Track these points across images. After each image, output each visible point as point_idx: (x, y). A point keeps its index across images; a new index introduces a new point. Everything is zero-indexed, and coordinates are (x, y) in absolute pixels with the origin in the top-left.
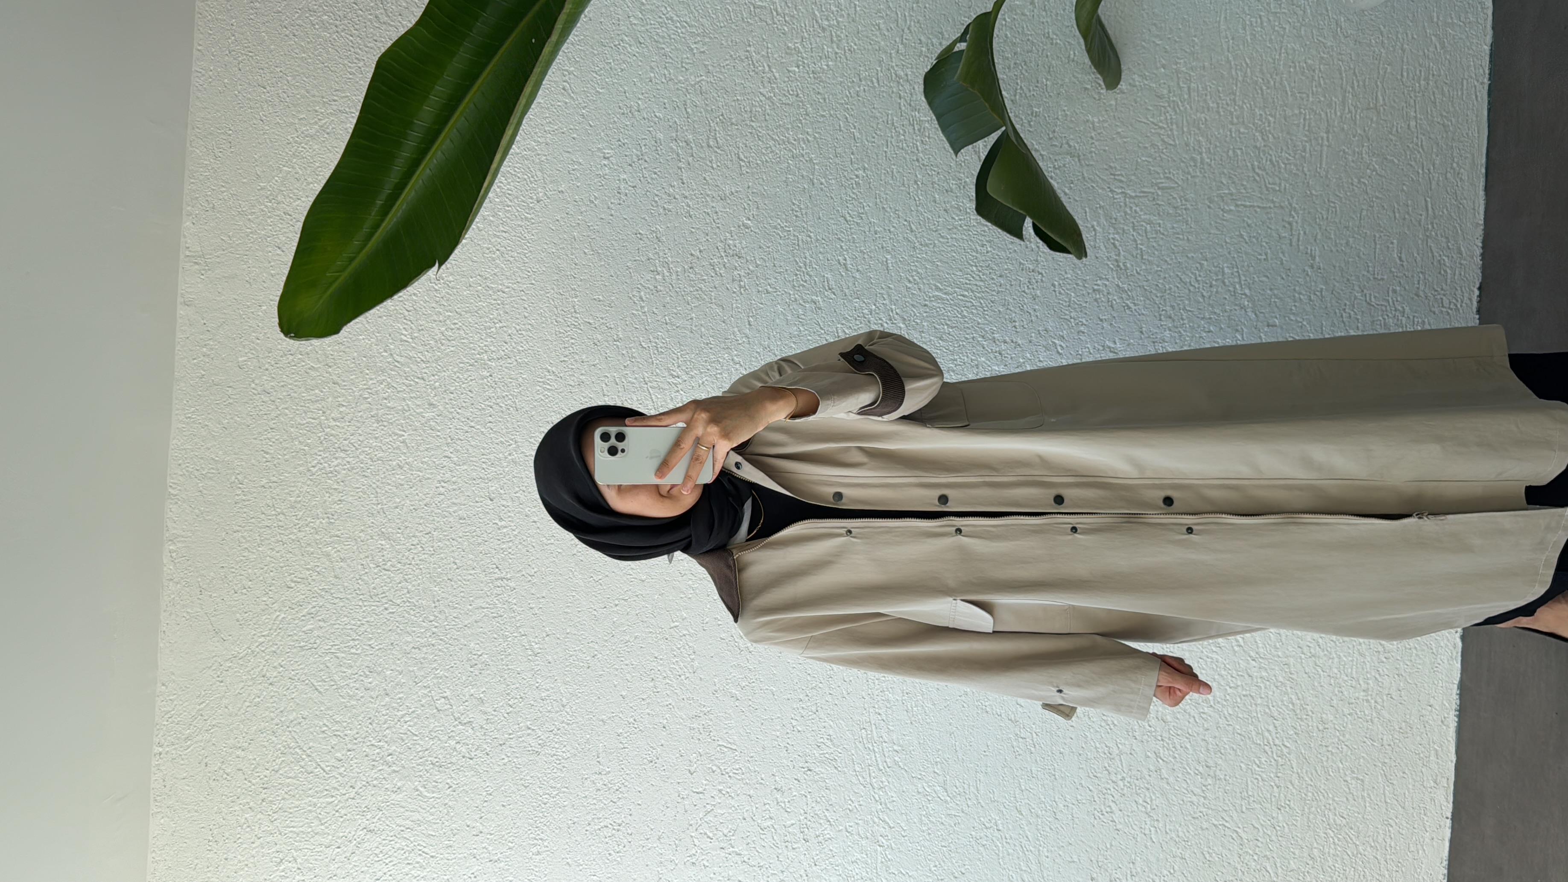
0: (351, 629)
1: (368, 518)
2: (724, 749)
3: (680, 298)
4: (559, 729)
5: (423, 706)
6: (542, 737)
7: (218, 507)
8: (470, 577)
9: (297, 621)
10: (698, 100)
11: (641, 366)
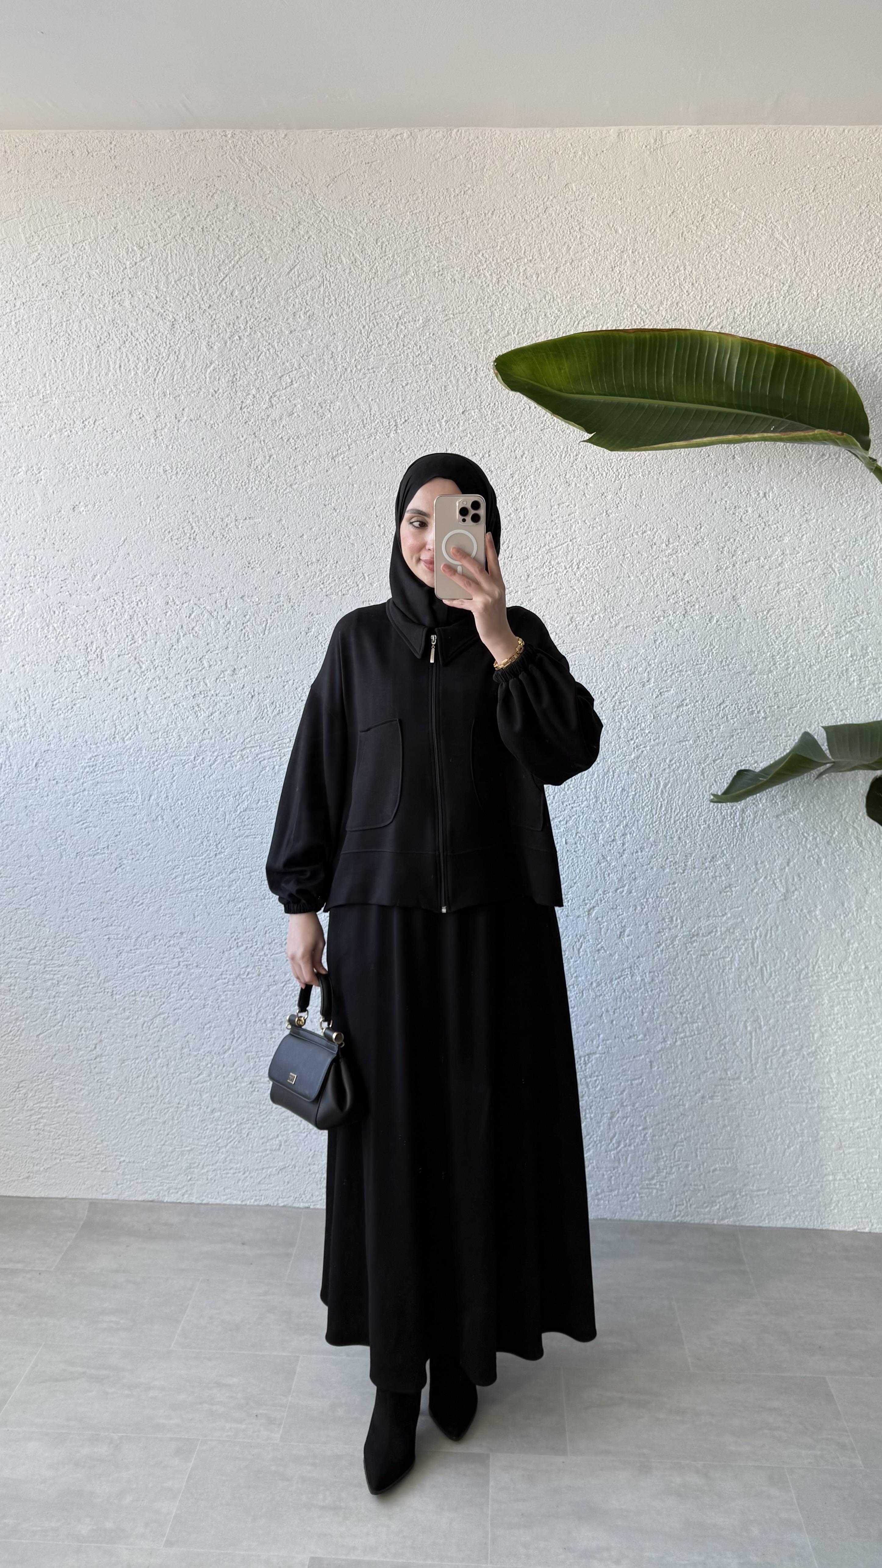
0: (345, 297)
1: (441, 306)
2: (264, 625)
3: (647, 566)
4: (271, 483)
5: (283, 364)
6: (264, 469)
7: (443, 173)
8: (396, 398)
9: (348, 249)
10: (818, 571)
11: (586, 535)
